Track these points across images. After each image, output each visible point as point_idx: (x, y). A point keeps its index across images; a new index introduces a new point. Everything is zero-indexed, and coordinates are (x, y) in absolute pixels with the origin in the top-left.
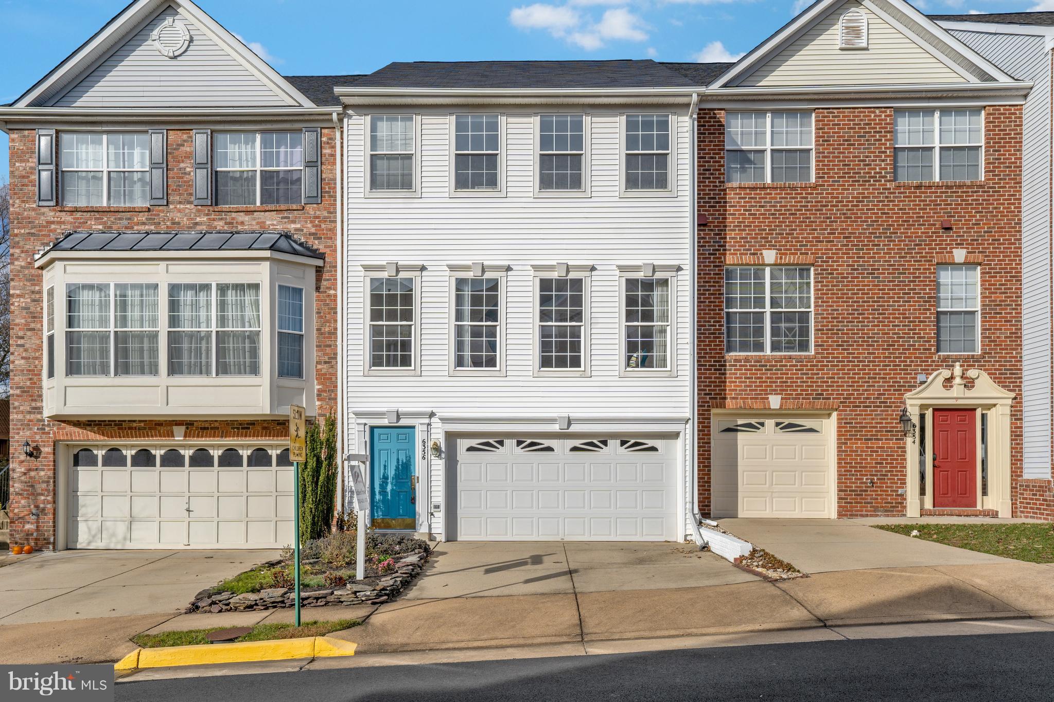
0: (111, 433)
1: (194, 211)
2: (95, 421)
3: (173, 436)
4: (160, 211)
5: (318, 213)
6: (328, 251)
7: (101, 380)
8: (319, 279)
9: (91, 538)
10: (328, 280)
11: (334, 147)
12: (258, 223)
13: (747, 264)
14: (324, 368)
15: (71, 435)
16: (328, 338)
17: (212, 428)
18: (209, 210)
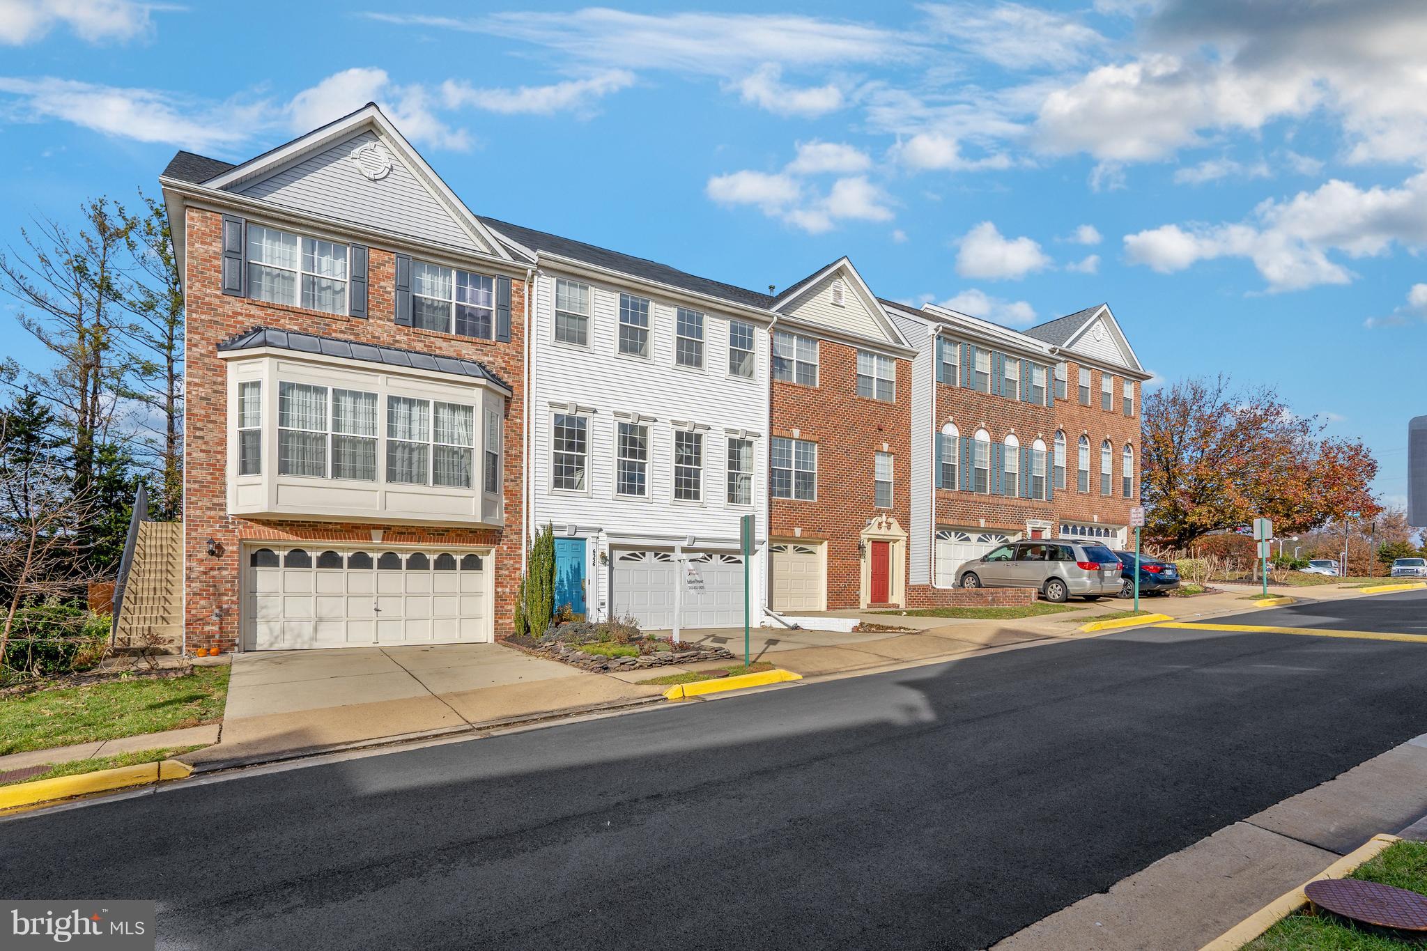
0: (305, 534)
1: (394, 329)
2: (287, 521)
3: (371, 539)
4: (359, 323)
5: (507, 351)
6: (515, 385)
7: (316, 481)
8: (507, 409)
9: (273, 640)
10: (515, 410)
11: (522, 297)
12: (455, 351)
13: (784, 437)
14: (511, 485)
15: (260, 534)
16: (514, 459)
17: (409, 533)
18: (409, 331)
